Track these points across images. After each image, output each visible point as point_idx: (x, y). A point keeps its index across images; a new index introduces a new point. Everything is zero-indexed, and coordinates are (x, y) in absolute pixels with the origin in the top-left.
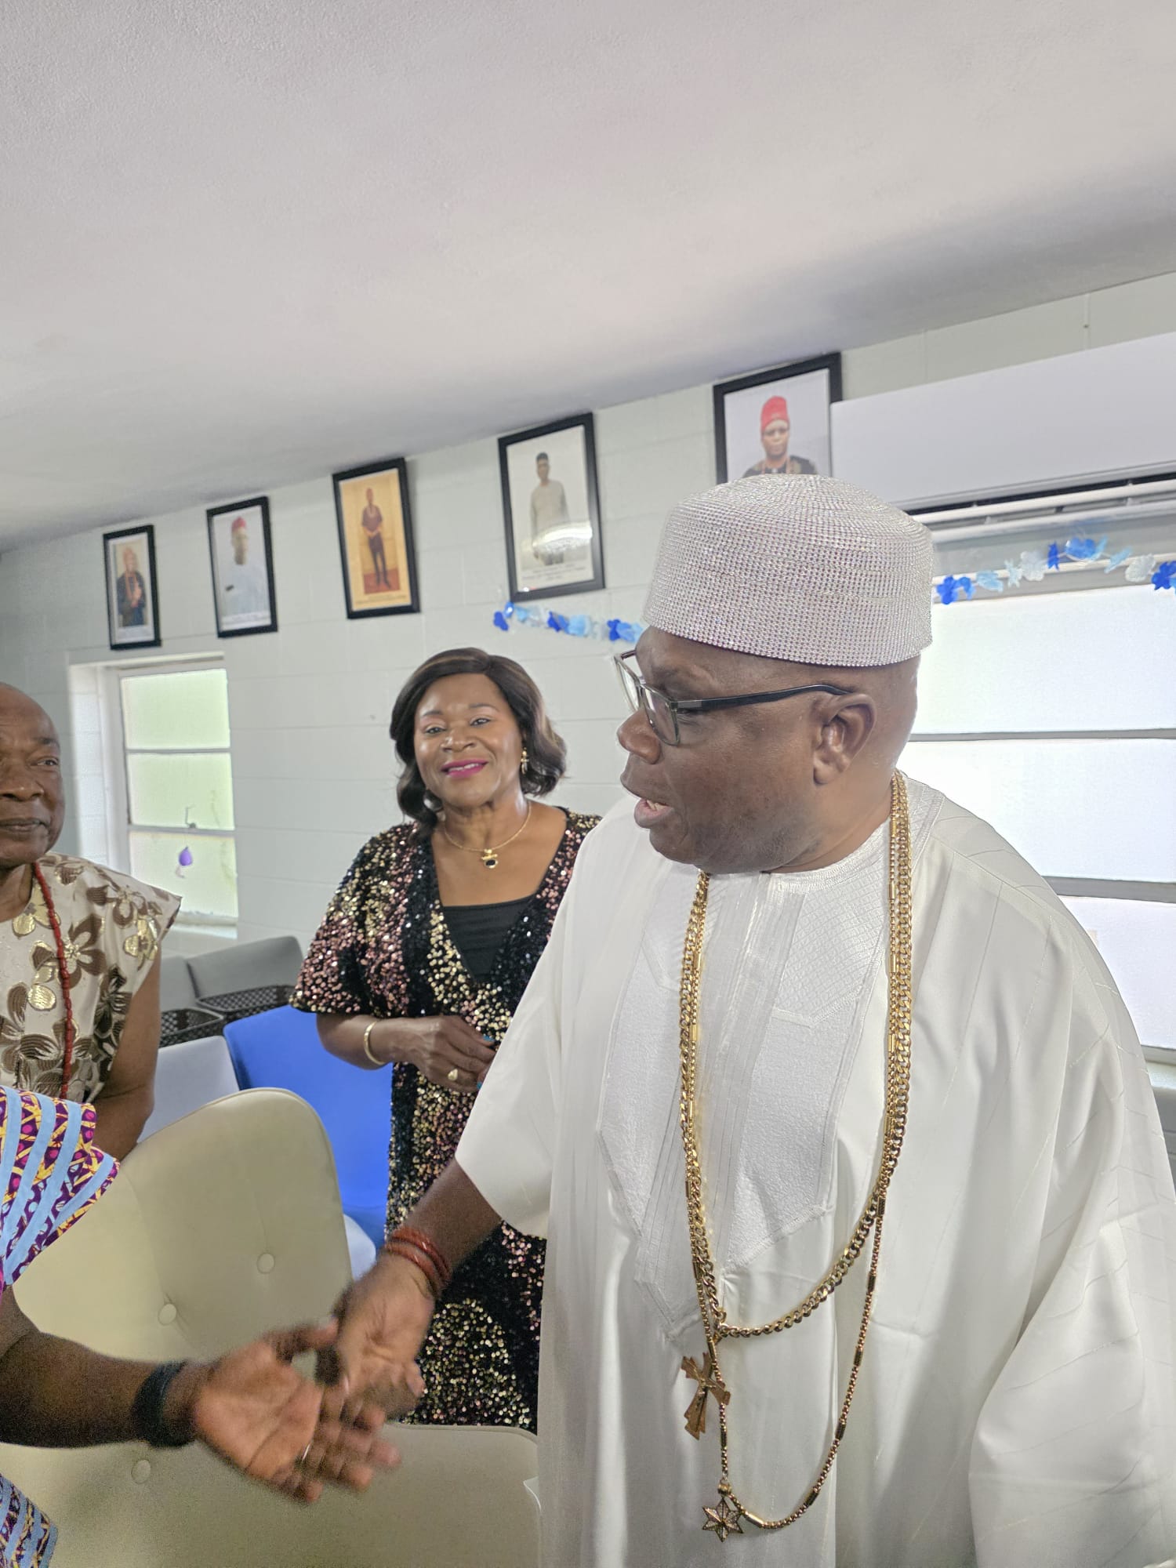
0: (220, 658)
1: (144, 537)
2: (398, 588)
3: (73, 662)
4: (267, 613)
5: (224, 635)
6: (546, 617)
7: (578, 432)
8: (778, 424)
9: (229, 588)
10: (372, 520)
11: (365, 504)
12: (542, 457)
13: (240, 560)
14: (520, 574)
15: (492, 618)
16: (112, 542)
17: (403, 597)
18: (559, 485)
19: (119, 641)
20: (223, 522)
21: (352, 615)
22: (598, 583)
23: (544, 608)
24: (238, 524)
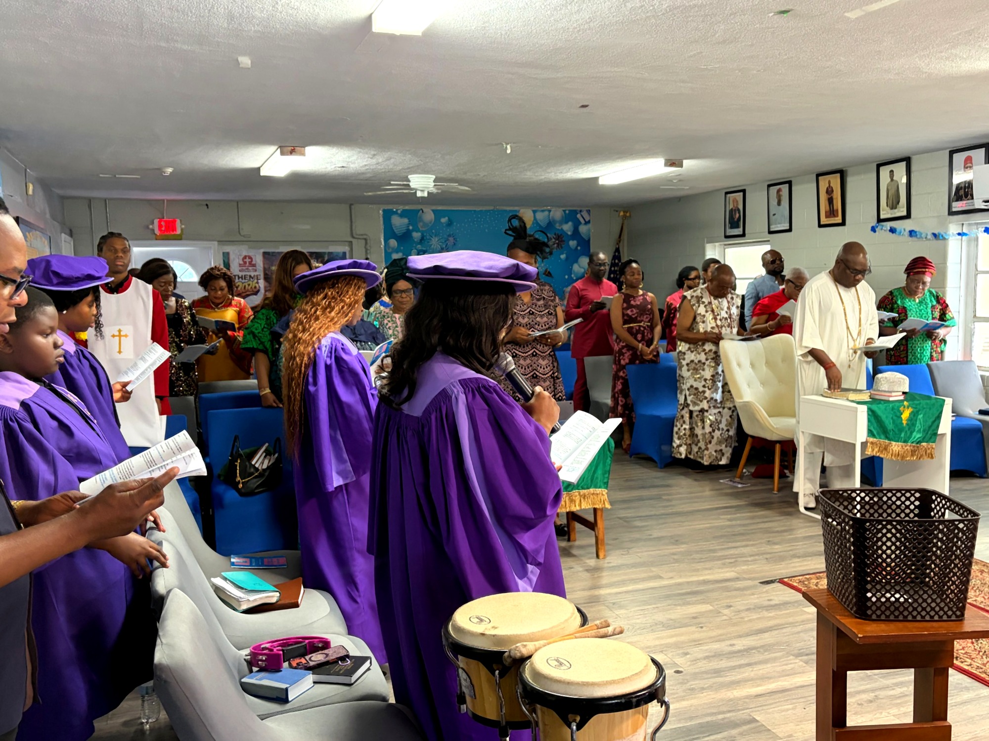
0: (769, 241)
1: (741, 194)
2: (838, 216)
3: (709, 242)
4: (788, 225)
5: (770, 232)
6: (889, 228)
7: (904, 163)
8: (969, 165)
9: (774, 215)
10: (830, 191)
11: (828, 185)
12: (892, 171)
13: (779, 203)
14: (881, 212)
15: (870, 228)
16: (728, 195)
17: (839, 220)
18: (897, 182)
19: (728, 234)
20: (774, 190)
21: (820, 226)
22: (908, 216)
23: (889, 225)
24: (779, 191)
